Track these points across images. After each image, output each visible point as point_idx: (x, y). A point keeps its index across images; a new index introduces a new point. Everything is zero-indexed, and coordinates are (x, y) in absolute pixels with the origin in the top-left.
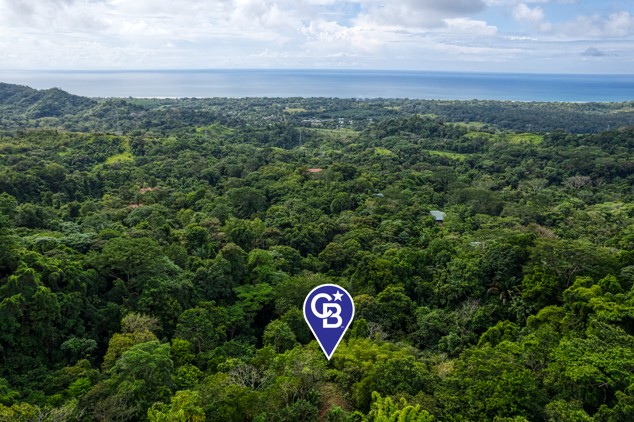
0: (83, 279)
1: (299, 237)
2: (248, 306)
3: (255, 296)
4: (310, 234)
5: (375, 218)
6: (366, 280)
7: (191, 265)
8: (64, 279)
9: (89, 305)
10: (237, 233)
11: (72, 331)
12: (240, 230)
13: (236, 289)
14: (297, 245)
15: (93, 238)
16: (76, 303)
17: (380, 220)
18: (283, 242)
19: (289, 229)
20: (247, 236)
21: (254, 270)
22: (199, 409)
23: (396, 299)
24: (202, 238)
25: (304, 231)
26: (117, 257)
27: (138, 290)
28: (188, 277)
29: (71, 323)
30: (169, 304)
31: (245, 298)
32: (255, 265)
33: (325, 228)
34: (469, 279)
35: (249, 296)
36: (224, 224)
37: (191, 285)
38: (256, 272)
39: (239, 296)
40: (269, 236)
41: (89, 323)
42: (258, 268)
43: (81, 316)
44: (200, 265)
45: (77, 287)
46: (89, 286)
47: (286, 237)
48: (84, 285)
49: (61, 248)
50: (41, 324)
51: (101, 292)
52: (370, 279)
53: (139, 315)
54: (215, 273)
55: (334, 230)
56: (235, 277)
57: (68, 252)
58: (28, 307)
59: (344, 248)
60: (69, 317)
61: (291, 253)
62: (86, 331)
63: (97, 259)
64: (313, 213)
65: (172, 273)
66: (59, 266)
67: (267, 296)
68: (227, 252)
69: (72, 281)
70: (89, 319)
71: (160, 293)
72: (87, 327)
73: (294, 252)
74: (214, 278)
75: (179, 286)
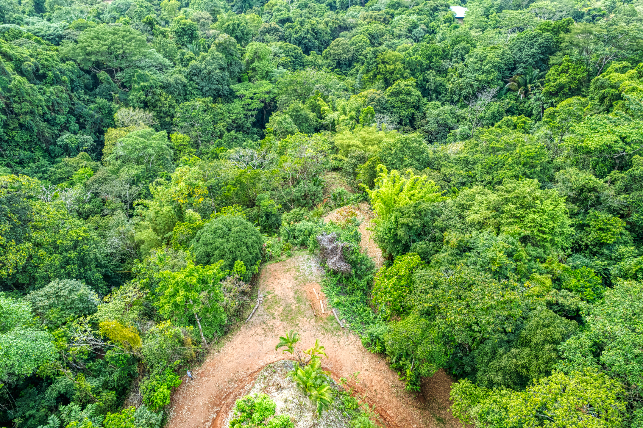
0: (62, 72)
1: (301, 33)
2: (248, 104)
3: (255, 94)
4: (313, 30)
5: (388, 13)
6: (375, 76)
7: (182, 60)
8: (41, 72)
9: (76, 101)
10: (231, 28)
11: (65, 127)
12: (233, 24)
13: (235, 87)
14: (299, 42)
15: (64, 28)
16: (61, 98)
17: (392, 16)
18: (282, 38)
19: (289, 24)
20: (242, 32)
21: (252, 66)
22: (201, 183)
23: (407, 94)
24: (192, 34)
25: (307, 26)
26: (96, 46)
27: (127, 85)
28: (180, 72)
29: (61, 119)
30: (163, 99)
31: (243, 96)
32: (252, 61)
33: (330, 24)
34: (488, 72)
35: (248, 94)
36: (215, 20)
37: (184, 80)
38: (254, 69)
39: (237, 93)
40: (267, 32)
41: (82, 121)
42: (256, 64)
43: (71, 112)
44: (191, 59)
45: (57, 81)
46: (72, 81)
47: (287, 33)
48: (65, 78)
49: (29, 37)
50: (28, 118)
51: (88, 89)
52: (379, 73)
53: (132, 109)
54: (209, 68)
55: (340, 26)
56: (231, 73)
57: (39, 42)
58: (8, 98)
59: (351, 45)
60: (58, 112)
61: (292, 50)
62: (81, 129)
63: (74, 49)
64: (317, 8)
65: (162, 68)
66: (31, 56)
67: (267, 93)
68: (220, 44)
69: (50, 74)
70: (81, 116)
71: (151, 87)
72: (79, 124)
73: (295, 49)
74: (209, 73)
75: (172, 80)
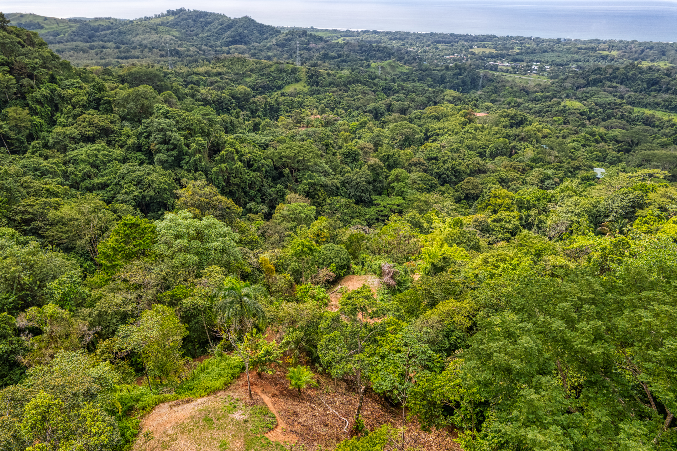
0: (263, 165)
1: (442, 170)
2: (382, 211)
3: (388, 204)
4: (453, 169)
5: (528, 165)
6: (487, 205)
7: (341, 172)
8: (251, 163)
9: (264, 183)
10: (386, 157)
11: (252, 199)
12: (388, 155)
13: (374, 197)
14: (439, 176)
15: (271, 140)
16: (257, 180)
17: (532, 168)
18: (425, 171)
19: (434, 161)
20: (394, 162)
21: (392, 185)
22: (325, 230)
23: (506, 222)
24: (355, 157)
25: (448, 165)
26: (288, 152)
27: (300, 180)
28: (337, 179)
29: (253, 193)
30: (320, 194)
31: (379, 204)
32: (393, 182)
33: (471, 166)
34: (579, 215)
35: (383, 204)
36: (375, 151)
37: (338, 184)
38: (392, 188)
39: (375, 202)
40: (415, 164)
41: (264, 197)
42: (395, 184)
43: (259, 191)
44: (348, 172)
45: (258, 170)
46: (266, 172)
47: (430, 168)
48: (263, 169)
49: (250, 143)
50: (236, 187)
51: (274, 179)
52: (490, 205)
53: (298, 195)
54: (358, 180)
55: (479, 170)
56: (374, 187)
57: (255, 146)
58: (230, 174)
59: (481, 184)
60: (252, 188)
61: (429, 180)
62: (262, 202)
63: (274, 153)
64: (467, 154)
65: (326, 174)
66: (249, 153)
67: (398, 206)
68: (371, 165)
69: (256, 165)
70: (264, 195)
71: (315, 184)
72: (262, 199)
73: (432, 180)
74: (358, 183)
75: (330, 183)
